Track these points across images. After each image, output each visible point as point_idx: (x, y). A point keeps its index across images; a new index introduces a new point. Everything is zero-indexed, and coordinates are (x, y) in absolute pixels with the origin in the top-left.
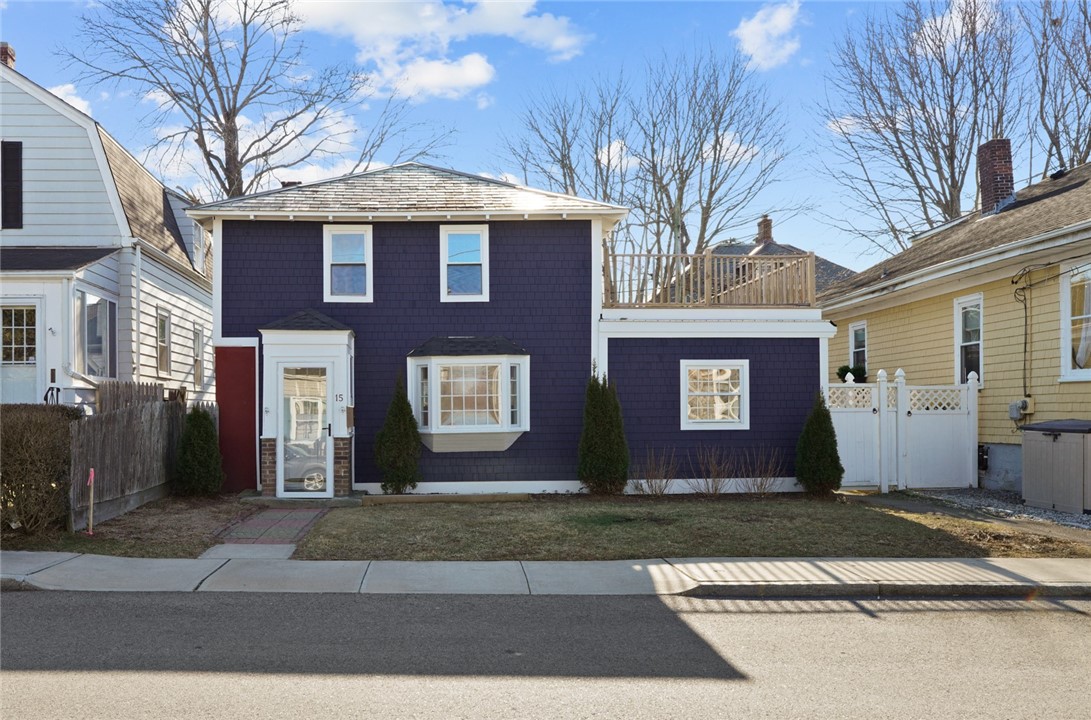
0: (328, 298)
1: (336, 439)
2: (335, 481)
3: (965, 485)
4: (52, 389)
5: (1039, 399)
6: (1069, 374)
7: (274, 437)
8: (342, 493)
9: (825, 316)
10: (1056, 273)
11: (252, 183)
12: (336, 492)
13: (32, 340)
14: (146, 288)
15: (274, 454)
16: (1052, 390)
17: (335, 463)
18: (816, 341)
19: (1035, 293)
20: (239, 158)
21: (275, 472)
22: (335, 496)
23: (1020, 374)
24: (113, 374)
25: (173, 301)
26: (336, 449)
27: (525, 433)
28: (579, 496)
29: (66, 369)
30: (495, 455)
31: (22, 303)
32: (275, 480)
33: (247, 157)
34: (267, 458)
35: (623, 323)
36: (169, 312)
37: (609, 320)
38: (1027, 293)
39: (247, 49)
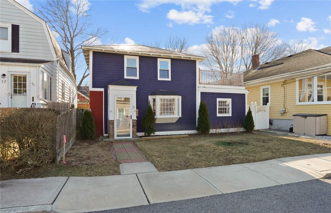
0: (126, 77)
1: (133, 120)
2: (133, 133)
4: (33, 103)
5: (288, 109)
6: (298, 103)
7: (113, 120)
8: (135, 137)
10: (295, 80)
12: (133, 137)
13: (25, 87)
14: (60, 75)
15: (113, 125)
17: (133, 127)
18: (245, 94)
19: (287, 85)
21: (114, 131)
22: (133, 138)
24: (51, 100)
25: (65, 80)
26: (133, 123)
27: (180, 117)
28: (194, 134)
29: (38, 97)
30: (172, 124)
31: (21, 74)
32: (114, 133)
34: (111, 126)
35: (204, 88)
37: (201, 87)
38: (285, 85)
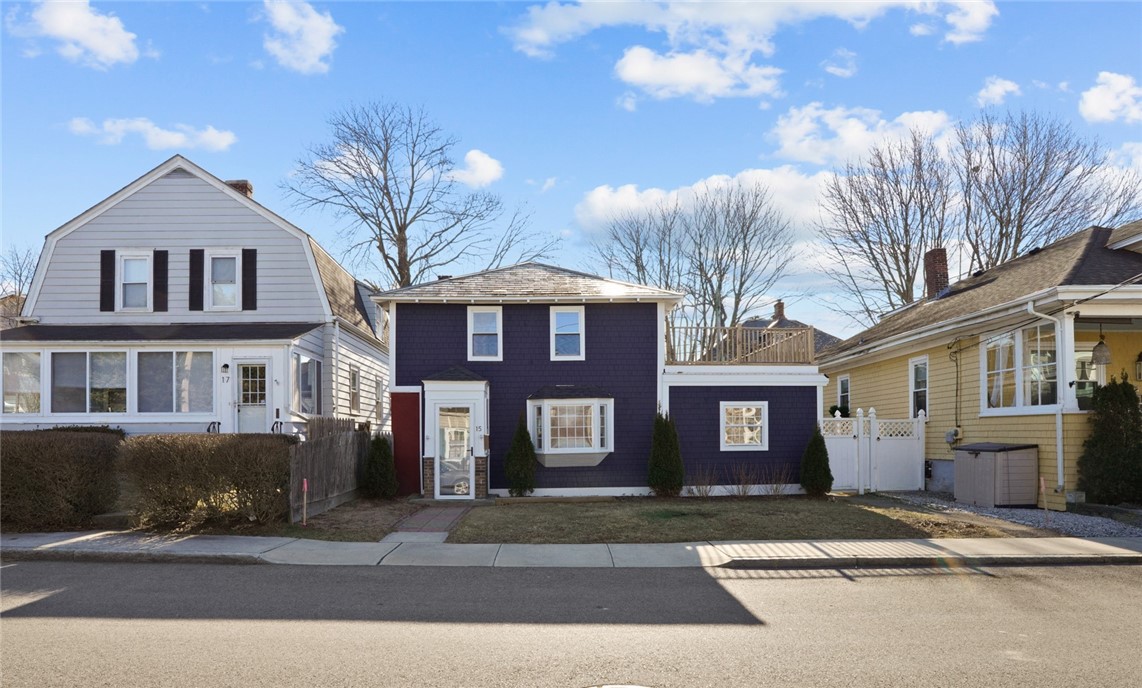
0: (471, 358)
1: (476, 458)
2: (476, 488)
3: (916, 488)
4: (277, 423)
5: (966, 428)
6: (985, 411)
7: (432, 456)
8: (481, 496)
9: (821, 371)
10: (977, 341)
11: (417, 277)
12: (477, 496)
13: (263, 388)
14: (343, 351)
15: (433, 469)
16: (975, 422)
17: (476, 475)
18: (813, 388)
19: (964, 355)
20: (408, 259)
21: (433, 481)
22: (476, 498)
23: (954, 411)
24: (319, 412)
25: (362, 360)
26: (476, 467)
27: (611, 453)
28: (648, 498)
29: (287, 409)
30: (589, 469)
31: (256, 362)
32: (433, 487)
33: (414, 258)
34: (428, 471)
35: (679, 376)
36: (358, 368)
37: (669, 373)
38: (958, 355)
39: (414, 182)
